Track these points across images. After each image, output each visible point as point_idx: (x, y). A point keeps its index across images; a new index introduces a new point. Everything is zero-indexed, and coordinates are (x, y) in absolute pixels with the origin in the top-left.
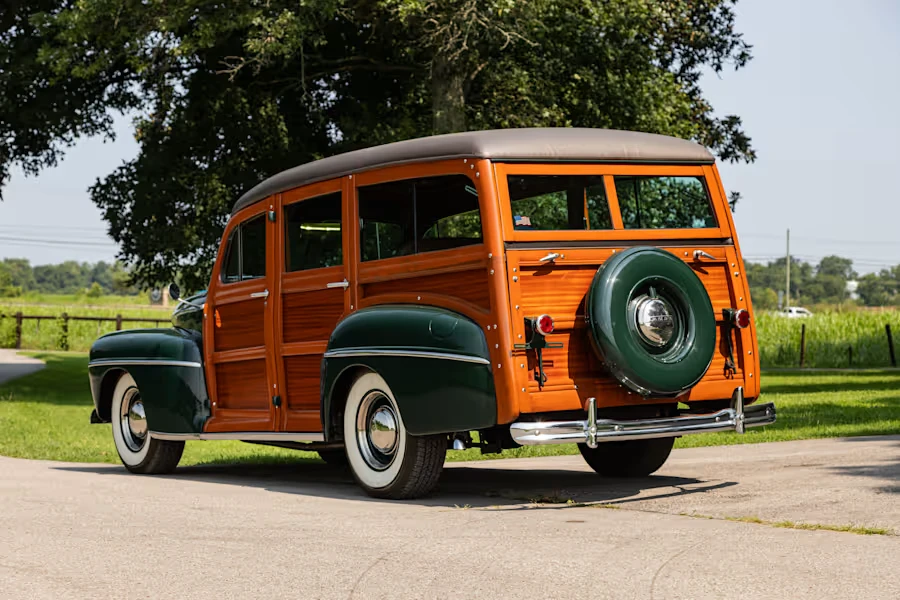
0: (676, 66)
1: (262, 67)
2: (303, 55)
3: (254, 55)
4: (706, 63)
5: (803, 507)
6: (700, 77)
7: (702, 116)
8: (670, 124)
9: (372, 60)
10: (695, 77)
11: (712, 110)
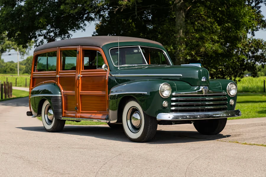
0: (254, 4)
1: (124, 9)
2: (136, 5)
3: (121, 5)
4: (263, 3)
5: (253, 138)
6: (261, 7)
7: (261, 19)
8: (249, 22)
9: (158, 6)
10: (260, 7)
11: (264, 17)
